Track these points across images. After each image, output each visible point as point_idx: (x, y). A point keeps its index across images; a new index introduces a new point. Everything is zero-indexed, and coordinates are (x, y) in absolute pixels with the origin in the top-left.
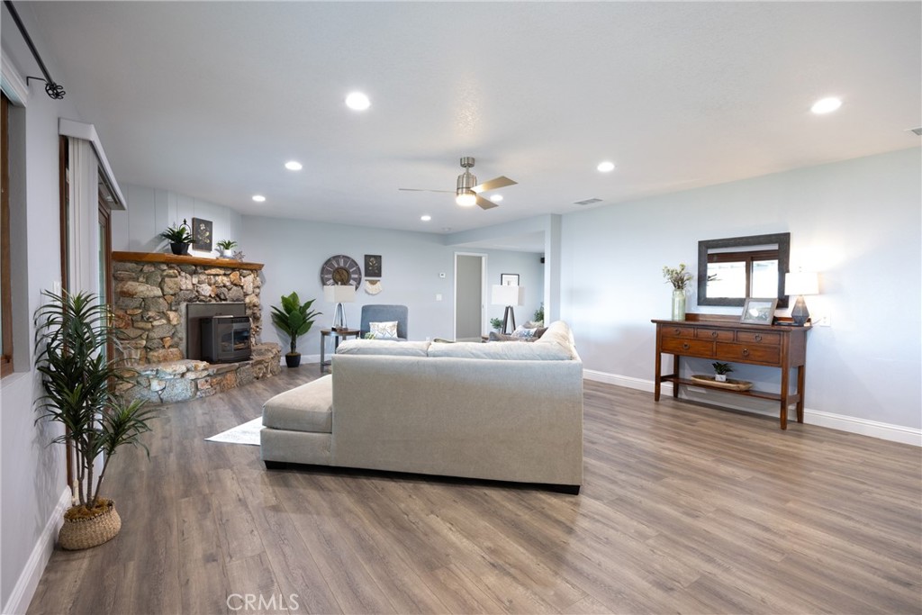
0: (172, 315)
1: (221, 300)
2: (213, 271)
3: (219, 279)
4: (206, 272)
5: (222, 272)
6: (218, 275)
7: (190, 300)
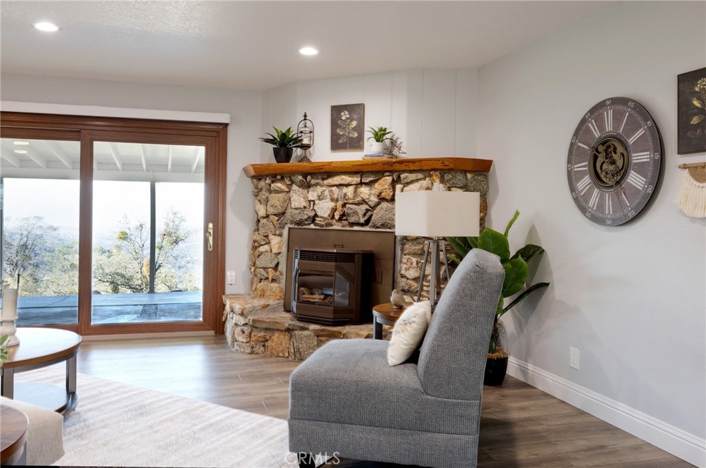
0: (275, 240)
1: (352, 224)
2: (337, 180)
3: (349, 191)
4: (326, 182)
5: (356, 179)
6: (347, 185)
7: (300, 223)
